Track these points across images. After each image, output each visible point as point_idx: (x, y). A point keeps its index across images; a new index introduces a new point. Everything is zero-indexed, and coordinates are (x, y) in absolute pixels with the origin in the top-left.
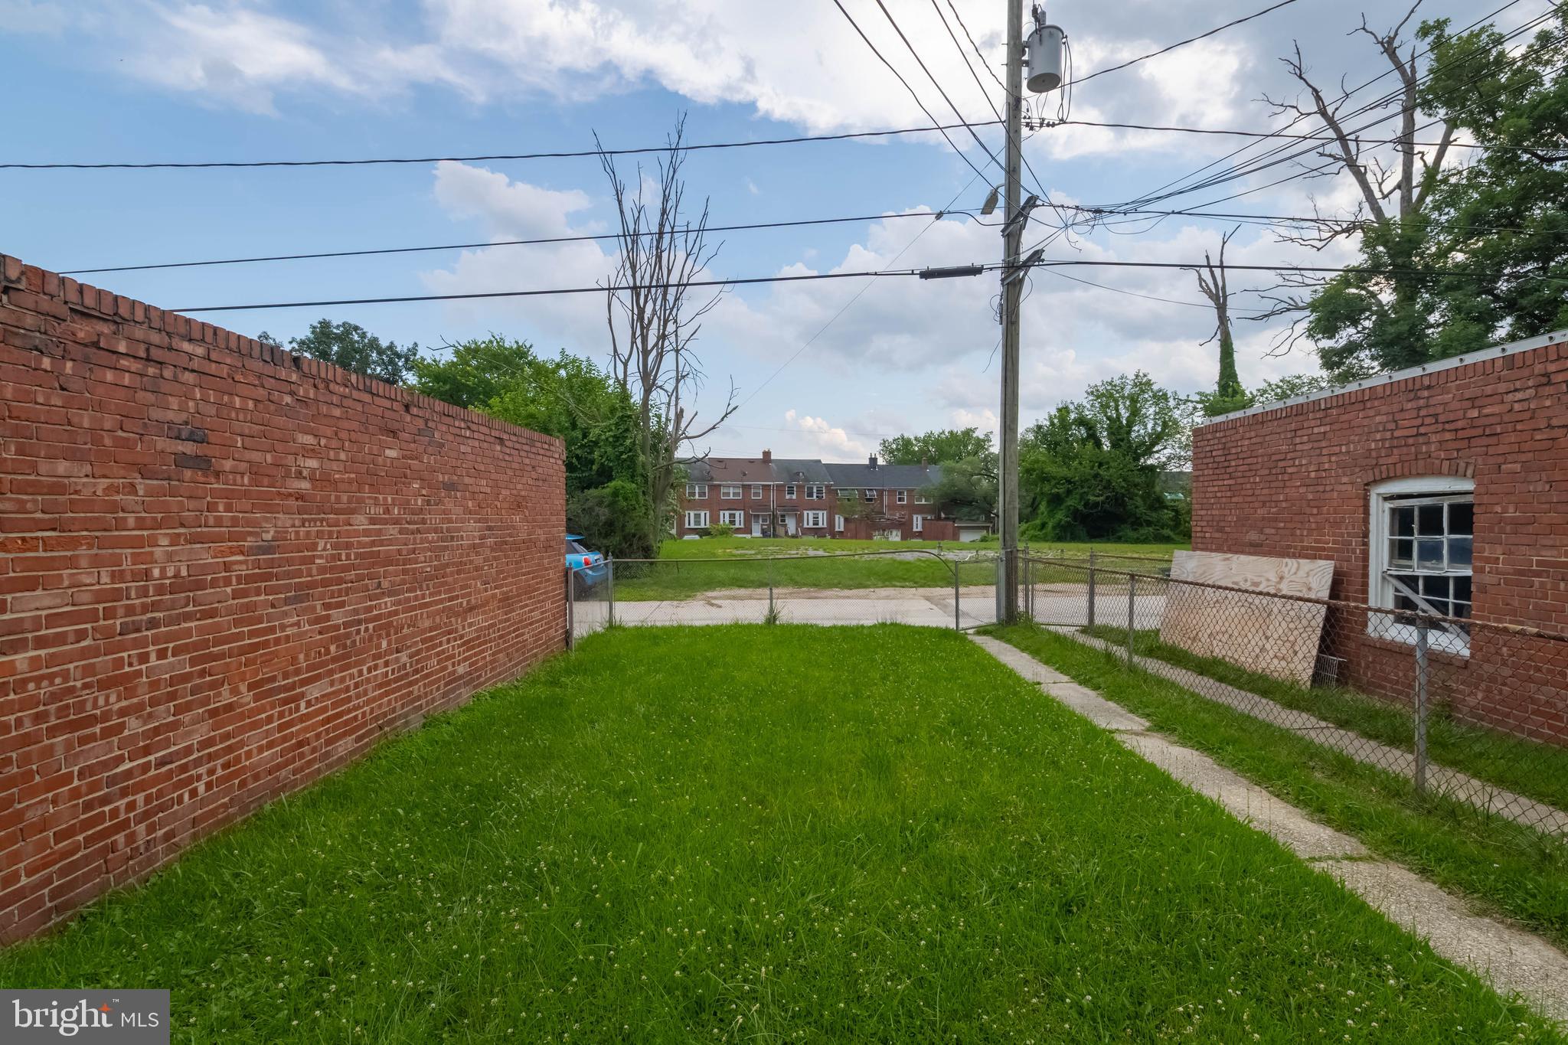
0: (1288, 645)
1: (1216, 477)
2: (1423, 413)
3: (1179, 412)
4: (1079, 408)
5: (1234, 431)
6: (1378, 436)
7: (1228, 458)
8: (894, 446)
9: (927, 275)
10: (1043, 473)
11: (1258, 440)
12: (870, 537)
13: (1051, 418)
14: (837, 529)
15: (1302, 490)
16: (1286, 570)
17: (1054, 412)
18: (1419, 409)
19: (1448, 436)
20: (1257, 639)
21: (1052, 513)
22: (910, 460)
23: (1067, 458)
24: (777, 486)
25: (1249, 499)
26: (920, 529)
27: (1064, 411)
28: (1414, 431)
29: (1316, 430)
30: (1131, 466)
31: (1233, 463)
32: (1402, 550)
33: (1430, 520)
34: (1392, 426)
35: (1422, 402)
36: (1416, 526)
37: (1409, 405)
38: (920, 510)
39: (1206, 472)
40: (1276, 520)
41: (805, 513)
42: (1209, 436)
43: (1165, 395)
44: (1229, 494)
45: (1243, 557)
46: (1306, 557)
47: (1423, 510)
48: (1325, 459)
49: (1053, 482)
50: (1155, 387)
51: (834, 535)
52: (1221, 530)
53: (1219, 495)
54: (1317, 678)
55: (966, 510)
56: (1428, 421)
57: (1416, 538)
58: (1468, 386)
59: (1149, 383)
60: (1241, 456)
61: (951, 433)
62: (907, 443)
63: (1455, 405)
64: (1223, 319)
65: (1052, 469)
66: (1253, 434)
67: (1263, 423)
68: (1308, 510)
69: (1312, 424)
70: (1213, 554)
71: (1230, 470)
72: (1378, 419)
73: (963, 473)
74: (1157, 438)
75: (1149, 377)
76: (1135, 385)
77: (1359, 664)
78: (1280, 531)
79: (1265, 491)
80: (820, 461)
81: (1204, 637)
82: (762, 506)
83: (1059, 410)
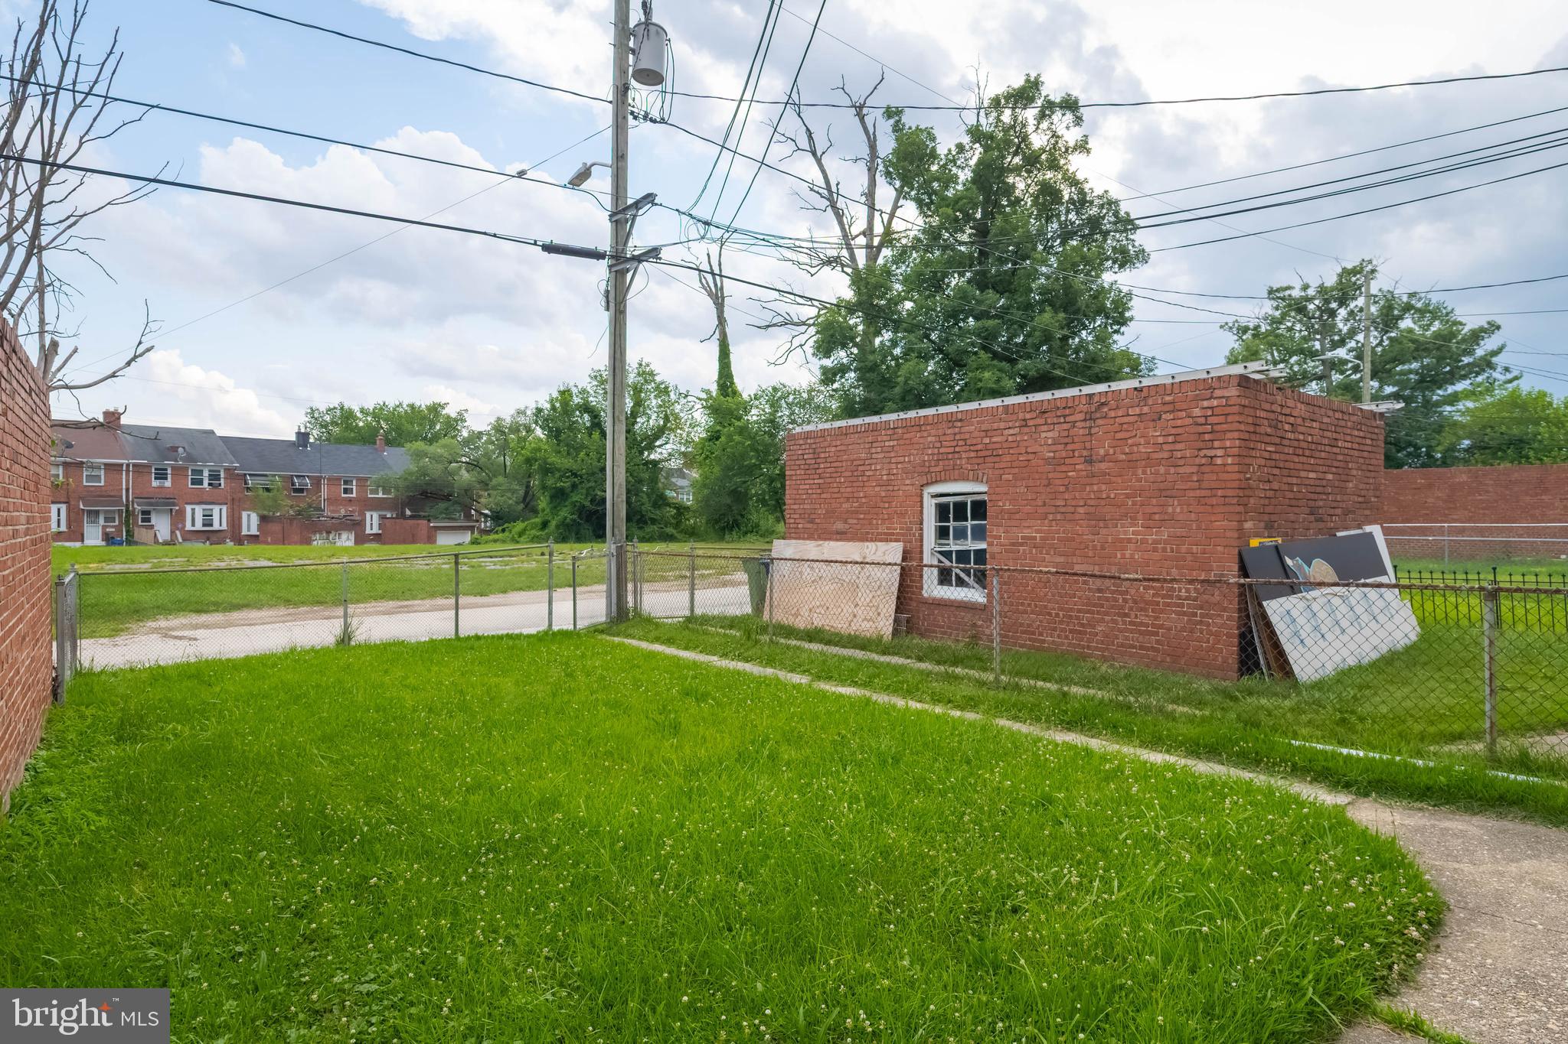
0: (874, 609)
1: (807, 477)
2: (957, 437)
3: (679, 407)
4: (583, 391)
5: (822, 439)
6: (930, 452)
7: (818, 461)
8: (328, 418)
9: (550, 248)
10: (546, 463)
11: (843, 448)
12: (308, 542)
13: (552, 401)
14: (244, 532)
15: (877, 489)
16: (867, 551)
17: (555, 395)
18: (955, 434)
19: (973, 454)
20: (848, 609)
21: (555, 509)
22: (354, 439)
23: (574, 449)
24: (134, 465)
25: (836, 496)
26: (376, 530)
27: (565, 394)
28: (952, 449)
29: (887, 444)
30: (637, 461)
31: (822, 466)
32: (943, 533)
33: (960, 511)
34: (938, 445)
35: (957, 430)
36: (951, 516)
37: (949, 431)
38: (376, 505)
39: (798, 472)
40: (857, 512)
41: (189, 508)
42: (801, 442)
43: (666, 388)
44: (819, 491)
45: (832, 543)
46: (881, 541)
47: (956, 504)
48: (894, 466)
49: (557, 475)
50: (658, 379)
51: (239, 540)
52: (812, 521)
53: (810, 491)
54: (896, 632)
55: (442, 505)
56: (960, 443)
57: (952, 524)
58: (983, 422)
59: (652, 374)
60: (829, 460)
61: (412, 406)
62: (347, 415)
63: (976, 434)
64: (722, 321)
65: (554, 459)
66: (838, 443)
67: (846, 434)
68: (882, 505)
69: (885, 438)
70: (808, 542)
71: (820, 471)
72: (929, 439)
73: (436, 459)
74: (660, 432)
75: (652, 367)
76: (639, 374)
77: (919, 618)
78: (861, 522)
79: (849, 490)
80: (212, 432)
81: (805, 612)
82: (107, 497)
83: (562, 393)
